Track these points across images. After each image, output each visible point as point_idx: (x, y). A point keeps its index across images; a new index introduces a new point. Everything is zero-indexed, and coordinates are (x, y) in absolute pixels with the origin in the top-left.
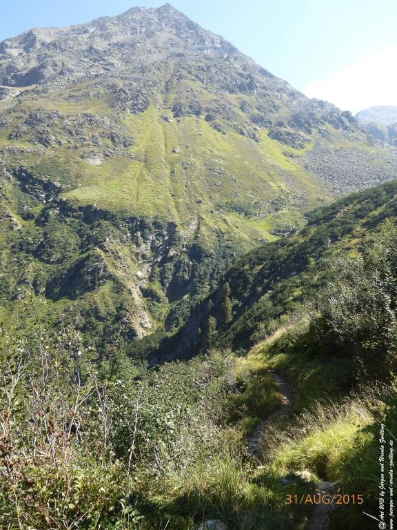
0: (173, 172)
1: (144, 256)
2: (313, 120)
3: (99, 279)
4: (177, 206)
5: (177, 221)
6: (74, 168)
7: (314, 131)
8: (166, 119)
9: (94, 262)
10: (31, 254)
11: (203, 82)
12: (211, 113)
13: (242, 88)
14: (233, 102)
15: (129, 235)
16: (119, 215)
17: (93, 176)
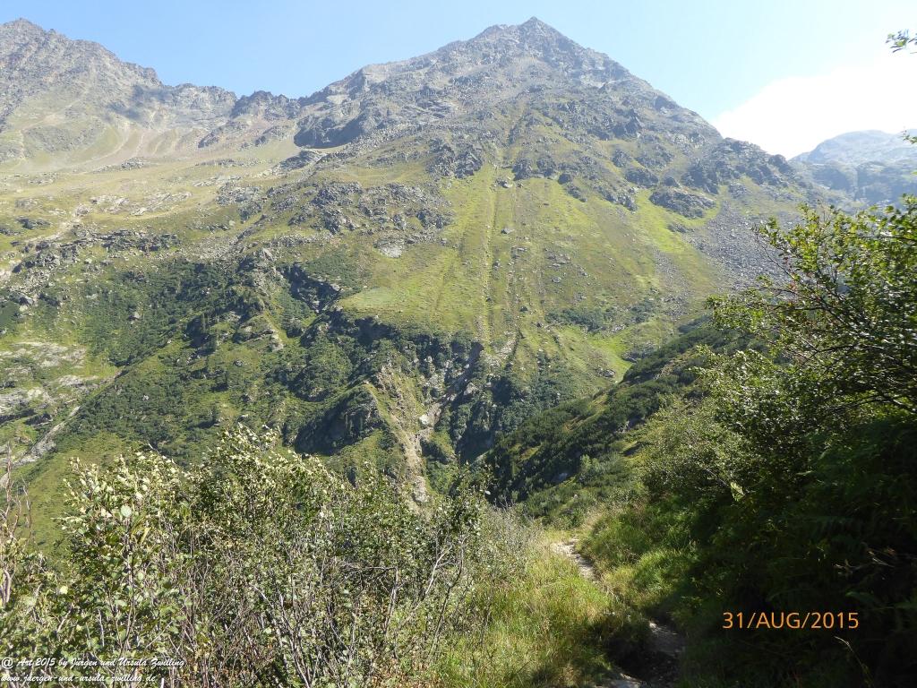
0: (496, 264)
1: (433, 393)
2: (723, 172)
3: (365, 427)
4: (490, 319)
5: (486, 339)
6: (363, 262)
7: (722, 189)
8: (503, 184)
9: (359, 402)
10: (287, 387)
11: (562, 127)
12: (568, 172)
13: (619, 131)
14: (604, 152)
15: (416, 360)
16: (406, 332)
17: (385, 273)
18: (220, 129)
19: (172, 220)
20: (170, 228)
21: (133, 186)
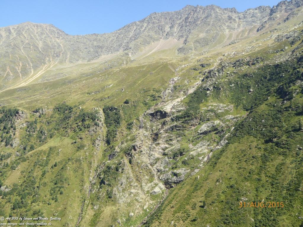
18: (266, 22)
19: (259, 52)
20: (259, 55)
21: (237, 48)
